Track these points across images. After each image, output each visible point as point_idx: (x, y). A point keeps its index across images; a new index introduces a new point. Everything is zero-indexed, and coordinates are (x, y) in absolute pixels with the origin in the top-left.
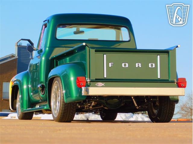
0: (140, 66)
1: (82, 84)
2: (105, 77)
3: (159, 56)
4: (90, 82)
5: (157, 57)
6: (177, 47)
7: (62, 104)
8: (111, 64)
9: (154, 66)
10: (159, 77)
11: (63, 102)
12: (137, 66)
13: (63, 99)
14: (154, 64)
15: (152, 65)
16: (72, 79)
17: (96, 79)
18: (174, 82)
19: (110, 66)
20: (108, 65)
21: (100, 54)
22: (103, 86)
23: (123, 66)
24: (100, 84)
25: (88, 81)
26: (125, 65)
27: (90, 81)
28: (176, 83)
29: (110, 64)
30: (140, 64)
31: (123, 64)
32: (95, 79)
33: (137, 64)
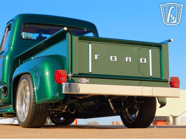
0: (130, 61)
1: (62, 79)
2: (90, 71)
3: (150, 50)
4: (72, 77)
5: (149, 51)
6: (170, 41)
7: (32, 105)
8: (98, 56)
9: (145, 62)
10: (151, 75)
11: (34, 103)
12: (127, 61)
13: (34, 99)
14: (145, 59)
15: (143, 60)
16: (47, 73)
17: (80, 74)
18: (167, 82)
19: (96, 58)
20: (93, 57)
21: (84, 43)
22: (87, 83)
23: (111, 59)
24: (84, 80)
25: (70, 75)
26: (113, 58)
27: (72, 75)
28: (168, 83)
29: (96, 56)
30: (130, 58)
31: (111, 57)
32: (78, 74)
33: (127, 58)
